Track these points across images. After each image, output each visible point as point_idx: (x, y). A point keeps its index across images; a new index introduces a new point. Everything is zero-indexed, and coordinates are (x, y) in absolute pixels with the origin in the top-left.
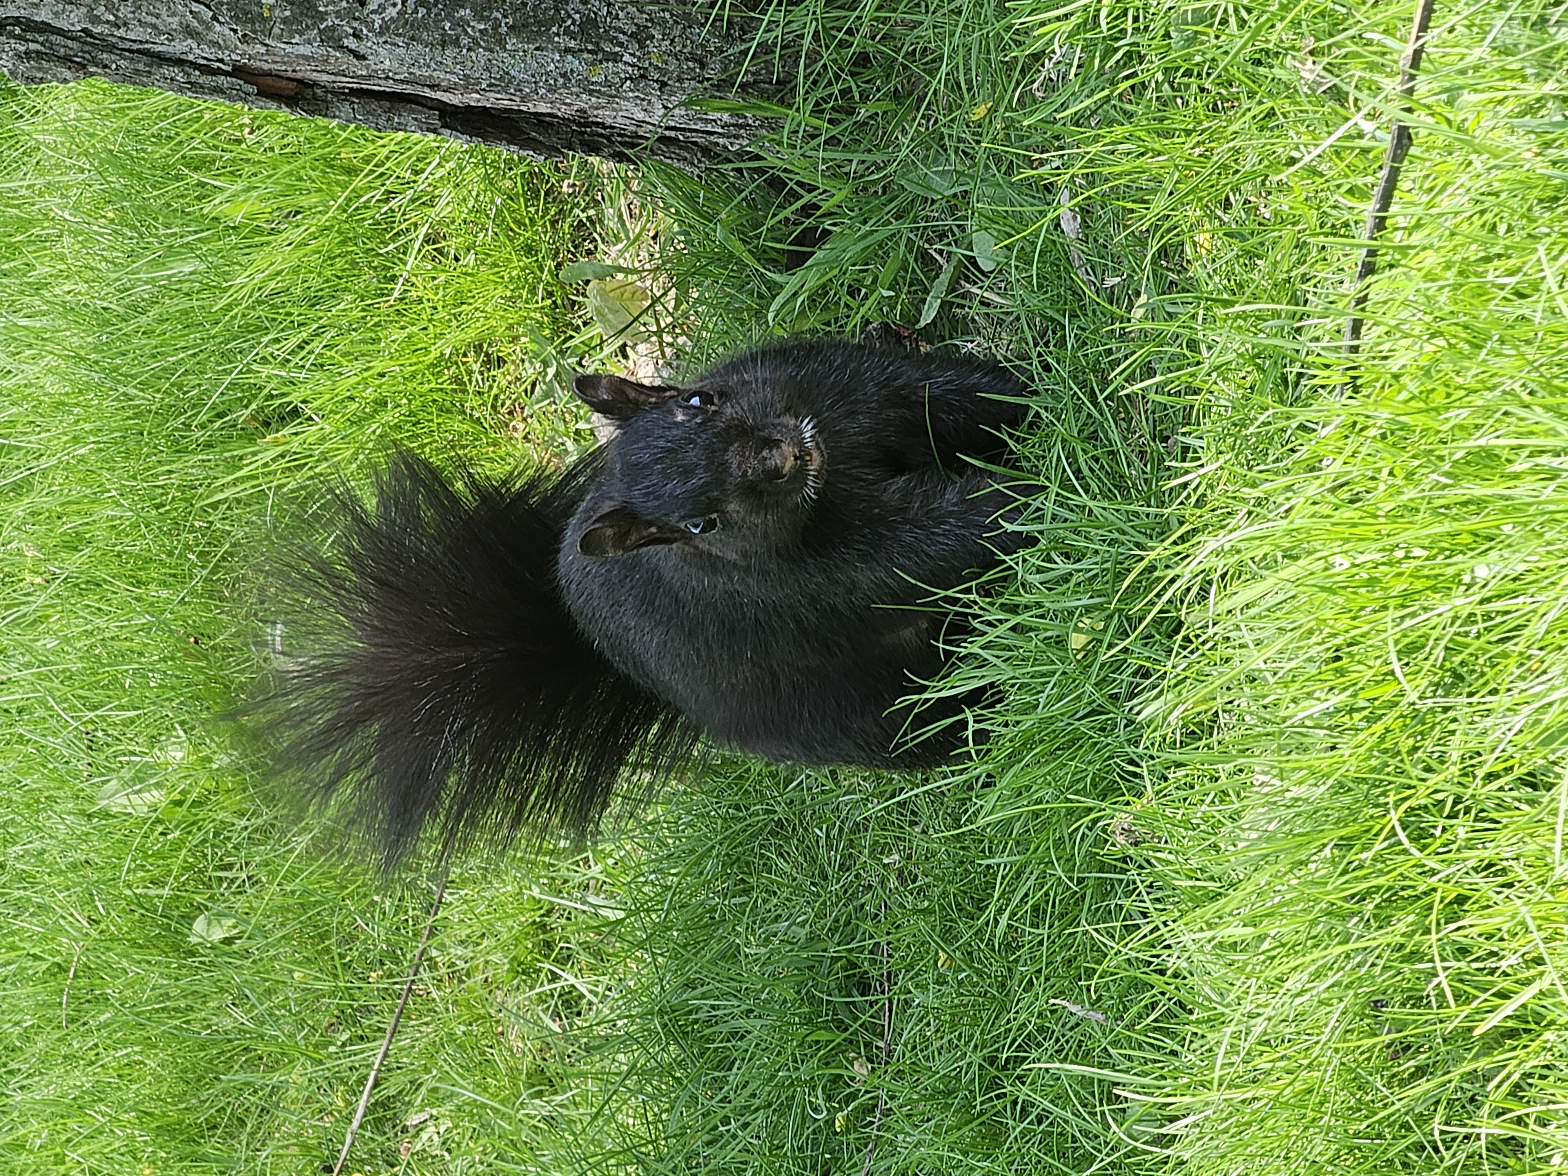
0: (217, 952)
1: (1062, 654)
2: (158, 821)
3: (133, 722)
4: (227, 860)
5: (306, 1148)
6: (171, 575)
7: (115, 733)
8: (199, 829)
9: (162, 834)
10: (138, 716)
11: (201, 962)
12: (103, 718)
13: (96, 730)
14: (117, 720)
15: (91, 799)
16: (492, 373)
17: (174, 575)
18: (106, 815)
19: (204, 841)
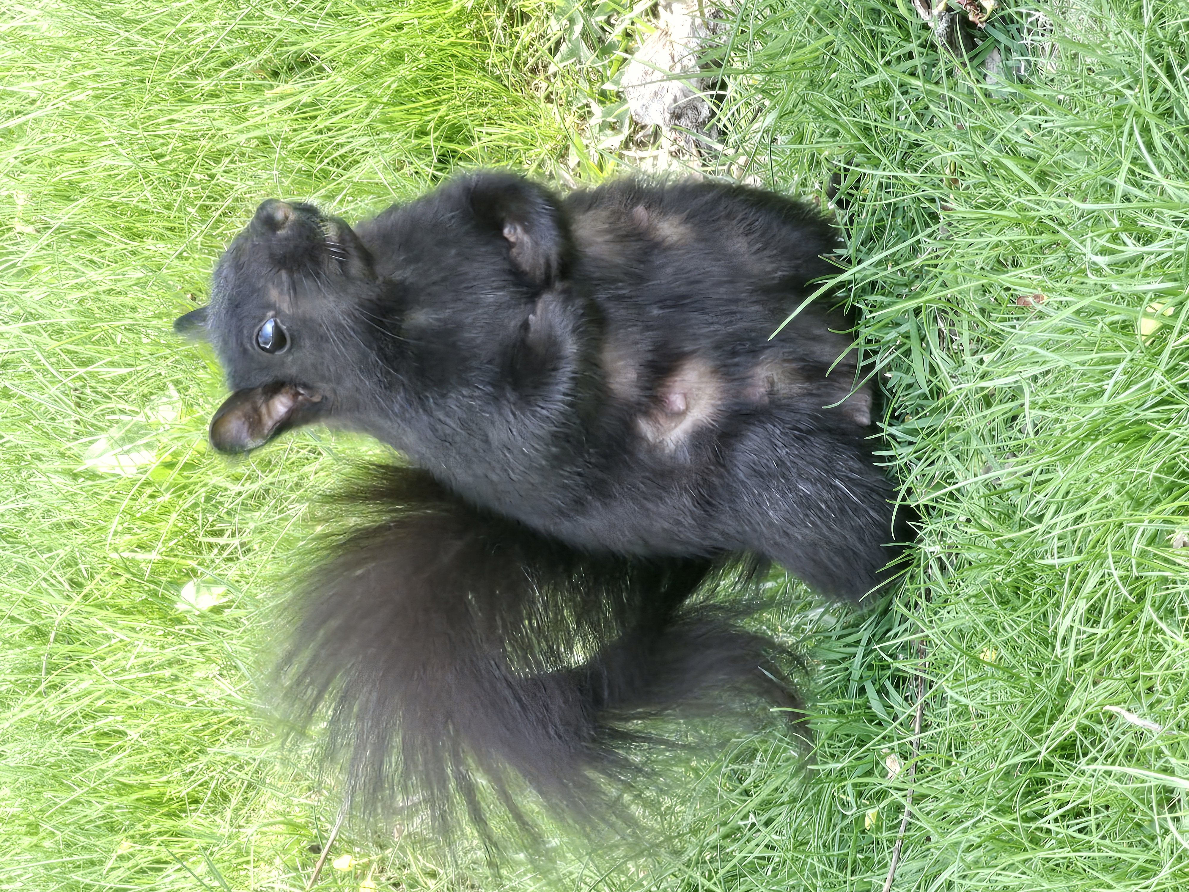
0: (206, 620)
1: (1127, 339)
2: (148, 483)
3: (123, 380)
4: (218, 526)
5: (294, 827)
6: (168, 229)
7: (104, 391)
8: (190, 493)
9: (152, 496)
10: (130, 374)
11: (189, 631)
12: (92, 375)
13: (84, 386)
14: (106, 377)
15: (77, 458)
16: (515, 29)
17: (172, 229)
18: (93, 476)
19: (196, 505)
